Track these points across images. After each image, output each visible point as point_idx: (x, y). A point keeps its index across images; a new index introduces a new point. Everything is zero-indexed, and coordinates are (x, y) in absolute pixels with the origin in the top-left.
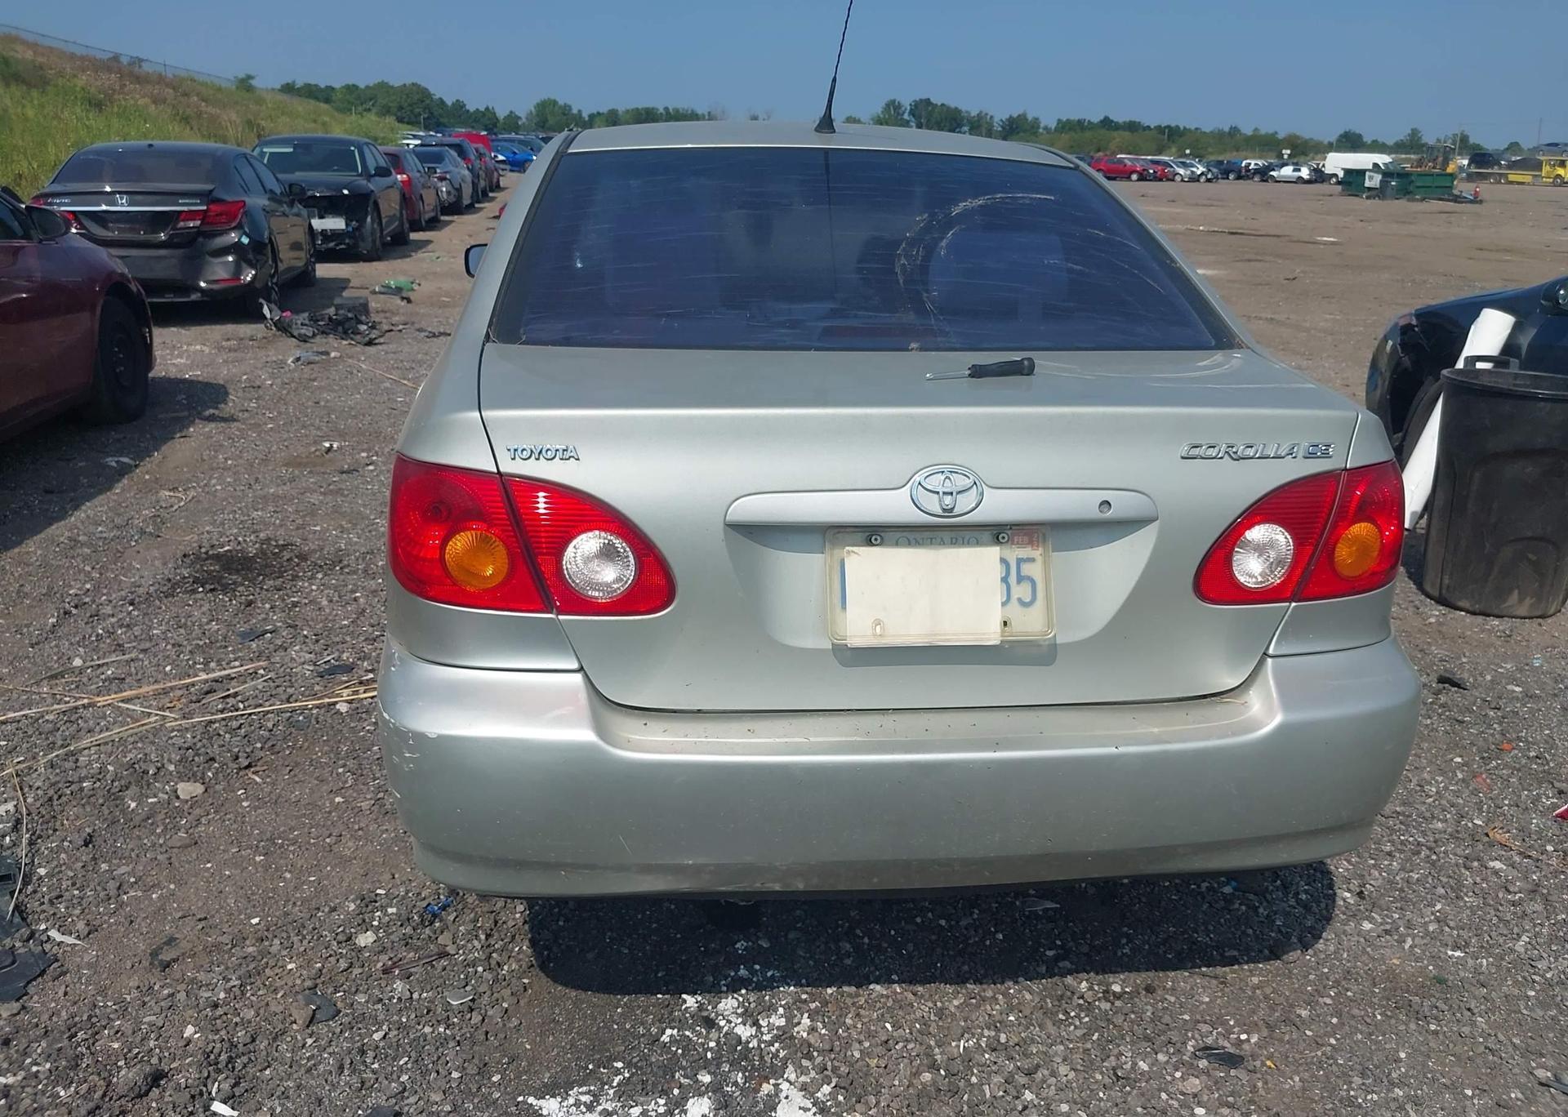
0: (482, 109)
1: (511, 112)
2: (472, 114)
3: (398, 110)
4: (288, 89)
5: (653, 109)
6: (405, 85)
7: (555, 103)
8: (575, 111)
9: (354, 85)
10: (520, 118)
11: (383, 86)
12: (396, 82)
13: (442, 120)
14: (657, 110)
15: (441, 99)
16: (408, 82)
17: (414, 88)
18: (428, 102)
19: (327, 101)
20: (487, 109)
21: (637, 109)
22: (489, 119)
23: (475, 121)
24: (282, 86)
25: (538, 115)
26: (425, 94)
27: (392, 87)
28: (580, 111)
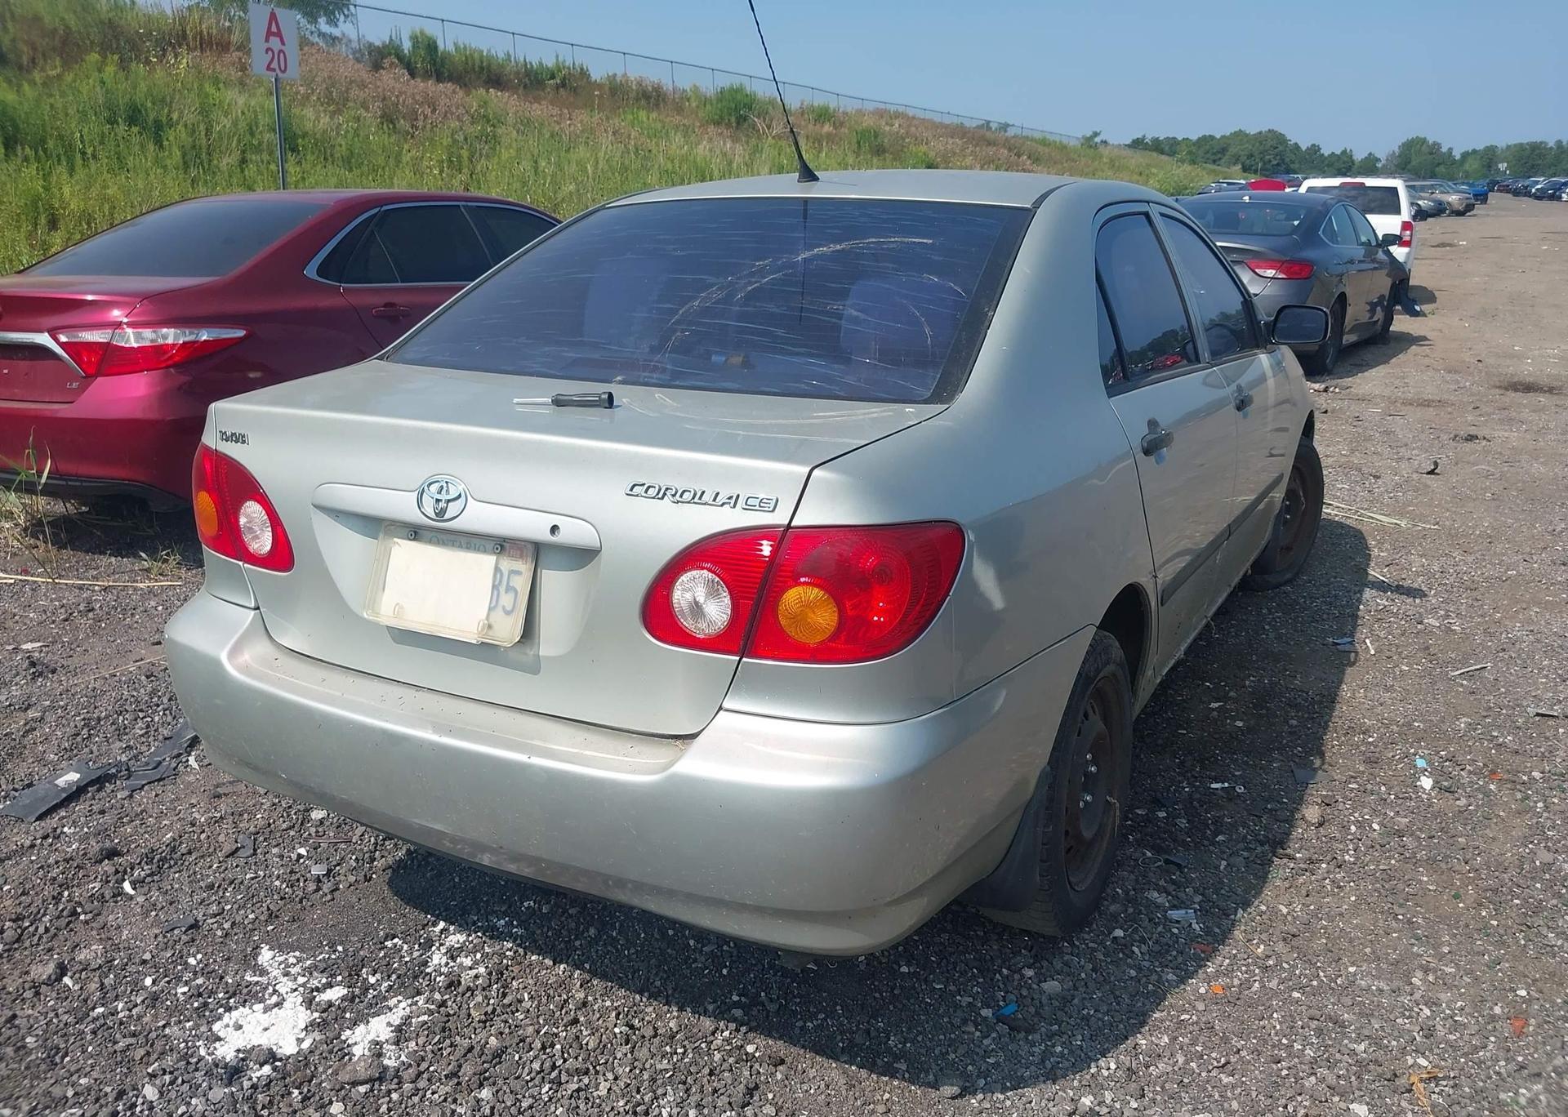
0: (1338, 152)
1: (1370, 154)
2: (1326, 158)
3: (1248, 158)
4: (1138, 144)
5: (1541, 143)
6: (1261, 133)
7: (1424, 141)
8: (1444, 149)
9: (1210, 136)
10: (1378, 160)
11: (1239, 134)
12: (1252, 130)
13: (1292, 166)
14: (1546, 144)
15: (1296, 144)
16: (1265, 129)
17: (1270, 135)
18: (1281, 148)
19: (1172, 154)
20: (1345, 152)
21: (1521, 144)
22: (1344, 163)
23: (1328, 166)
24: (1134, 141)
25: (1400, 156)
26: (1280, 139)
27: (1247, 135)
28: (1450, 149)
